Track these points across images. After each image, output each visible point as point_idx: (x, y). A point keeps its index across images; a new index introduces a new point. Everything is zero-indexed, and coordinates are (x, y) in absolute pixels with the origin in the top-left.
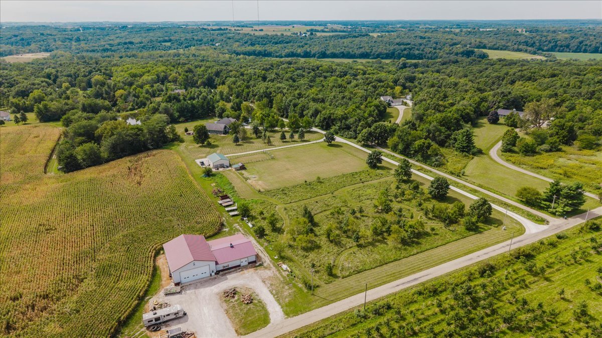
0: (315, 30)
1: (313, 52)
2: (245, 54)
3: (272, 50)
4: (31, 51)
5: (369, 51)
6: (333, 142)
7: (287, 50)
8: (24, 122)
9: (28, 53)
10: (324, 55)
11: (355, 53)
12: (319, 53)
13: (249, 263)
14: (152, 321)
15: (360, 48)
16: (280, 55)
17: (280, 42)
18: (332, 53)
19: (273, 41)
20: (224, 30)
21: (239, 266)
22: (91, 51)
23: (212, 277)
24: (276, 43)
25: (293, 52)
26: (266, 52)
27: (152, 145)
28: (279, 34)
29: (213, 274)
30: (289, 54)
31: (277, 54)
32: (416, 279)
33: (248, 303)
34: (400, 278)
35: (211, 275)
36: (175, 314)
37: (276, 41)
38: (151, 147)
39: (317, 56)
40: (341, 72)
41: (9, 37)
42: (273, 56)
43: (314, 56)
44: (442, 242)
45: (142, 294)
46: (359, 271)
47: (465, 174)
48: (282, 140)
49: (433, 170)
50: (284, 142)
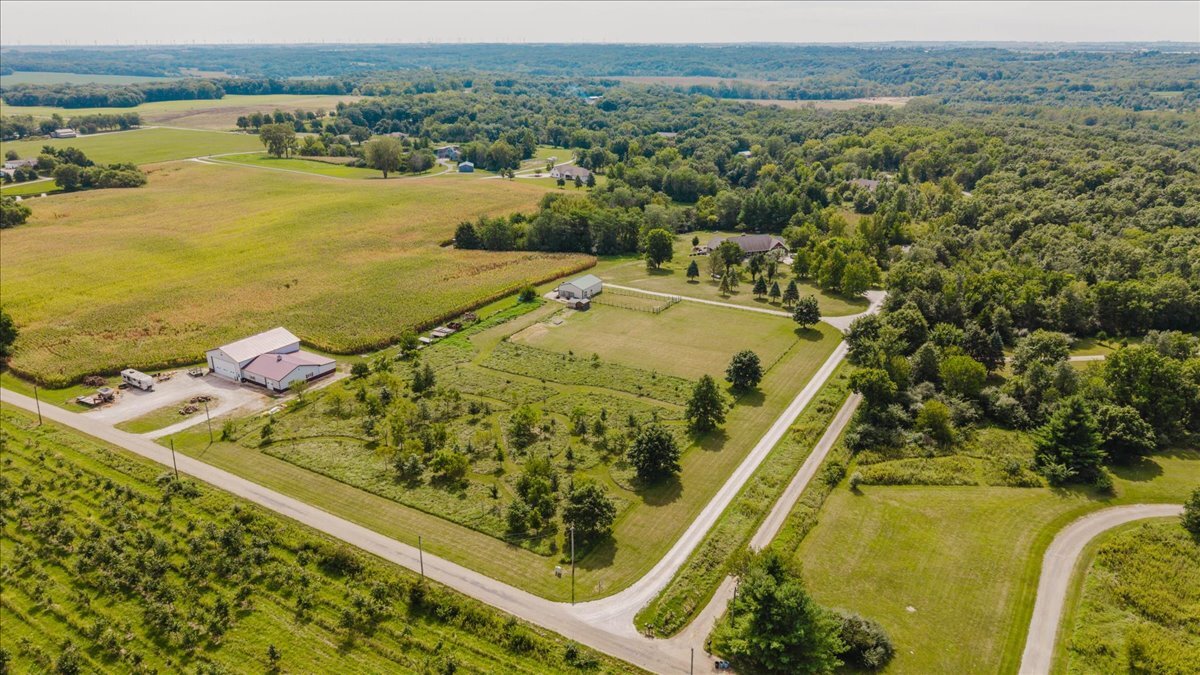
8: (588, 188)
13: (275, 389)
21: (266, 387)
23: (236, 382)
27: (597, 247)
29: (240, 379)
33: (180, 412)
35: (237, 379)
36: (142, 384)
38: (595, 250)
41: (895, 67)
44: (438, 508)
45: (180, 360)
46: (283, 459)
47: (859, 487)
48: (757, 296)
49: (822, 447)
50: (759, 300)
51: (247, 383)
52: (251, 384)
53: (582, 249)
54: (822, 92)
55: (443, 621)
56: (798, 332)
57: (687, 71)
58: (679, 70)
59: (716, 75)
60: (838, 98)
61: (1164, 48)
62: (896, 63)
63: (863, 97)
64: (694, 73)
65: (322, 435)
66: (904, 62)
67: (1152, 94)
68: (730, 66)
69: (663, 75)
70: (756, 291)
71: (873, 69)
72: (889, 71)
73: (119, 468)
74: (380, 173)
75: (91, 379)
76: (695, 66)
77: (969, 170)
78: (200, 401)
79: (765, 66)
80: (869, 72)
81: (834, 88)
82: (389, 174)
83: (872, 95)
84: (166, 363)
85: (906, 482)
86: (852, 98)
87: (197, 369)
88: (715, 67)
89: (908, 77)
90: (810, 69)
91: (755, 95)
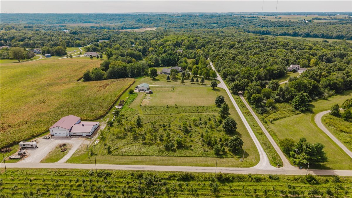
0: (319, 18)
1: (300, 33)
2: (254, 32)
3: (272, 31)
4: (150, 27)
5: (345, 34)
6: (216, 88)
7: (282, 31)
8: (101, 59)
9: (149, 27)
10: (308, 35)
11: (333, 35)
12: (304, 34)
13: (87, 136)
14: (22, 145)
15: (339, 32)
16: (276, 34)
17: (282, 25)
18: (314, 34)
19: (278, 25)
20: (256, 17)
21: (82, 136)
22: (174, 28)
23: (67, 137)
24: (279, 26)
25: (286, 32)
26: (268, 32)
27: (130, 75)
28: (288, 21)
29: (68, 136)
30: (283, 34)
31: (275, 33)
32: (143, 168)
33: (61, 151)
34: (138, 164)
35: (67, 136)
36: (31, 145)
37: (279, 25)
38: (130, 76)
39: (302, 35)
40: (292, 47)
41: (146, 19)
42: (272, 34)
43: (300, 35)
44: (189, 155)
45: (35, 135)
46: (123, 155)
47: (273, 122)
48: (192, 82)
49: (254, 115)
50: (192, 83)
51: (72, 136)
52: (75, 136)
53: (125, 76)
54: (131, 27)
55: (232, 181)
56: (212, 89)
57: (83, 22)
58: (80, 21)
59: (93, 23)
60: (136, 29)
61: (205, 14)
62: (146, 18)
63: (142, 28)
64: (86, 22)
65: (125, 145)
66: (148, 18)
67: (211, 25)
68: (96, 20)
69: (75, 23)
70: (191, 81)
71: (140, 20)
72: (145, 21)
73: (67, 175)
74: (17, 61)
75: (5, 149)
76: (85, 20)
77: (199, 46)
78: (63, 146)
79: (107, 20)
80: (139, 20)
81: (134, 26)
82: (21, 61)
83: (144, 28)
84: (30, 137)
85: (278, 119)
86: (139, 28)
87: (47, 135)
88: (92, 20)
89: (151, 22)
90: (121, 20)
91: (111, 28)
